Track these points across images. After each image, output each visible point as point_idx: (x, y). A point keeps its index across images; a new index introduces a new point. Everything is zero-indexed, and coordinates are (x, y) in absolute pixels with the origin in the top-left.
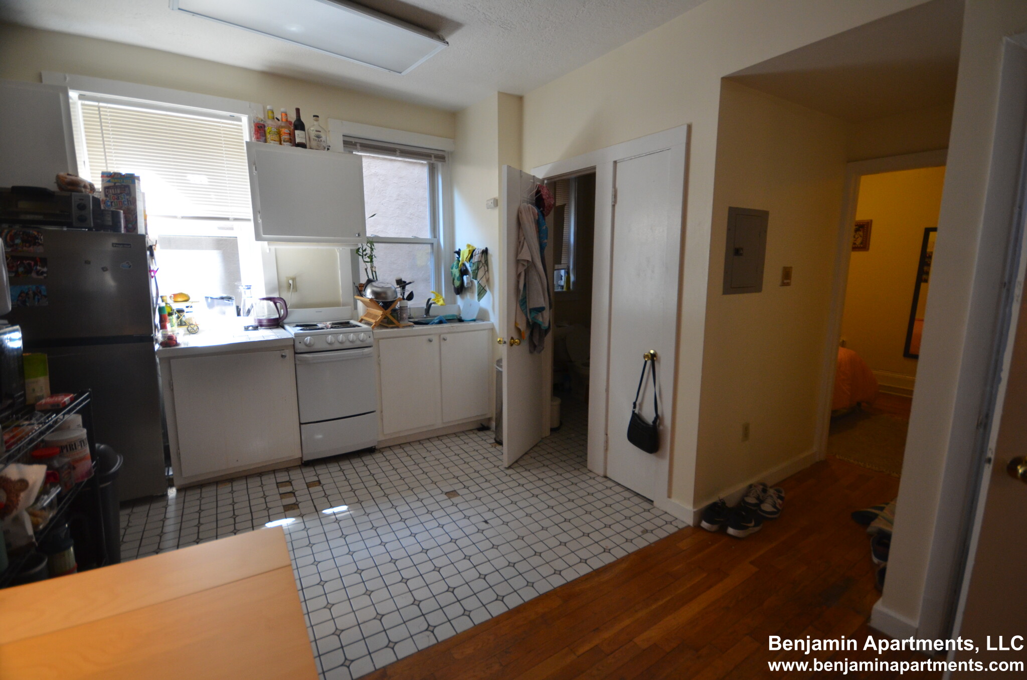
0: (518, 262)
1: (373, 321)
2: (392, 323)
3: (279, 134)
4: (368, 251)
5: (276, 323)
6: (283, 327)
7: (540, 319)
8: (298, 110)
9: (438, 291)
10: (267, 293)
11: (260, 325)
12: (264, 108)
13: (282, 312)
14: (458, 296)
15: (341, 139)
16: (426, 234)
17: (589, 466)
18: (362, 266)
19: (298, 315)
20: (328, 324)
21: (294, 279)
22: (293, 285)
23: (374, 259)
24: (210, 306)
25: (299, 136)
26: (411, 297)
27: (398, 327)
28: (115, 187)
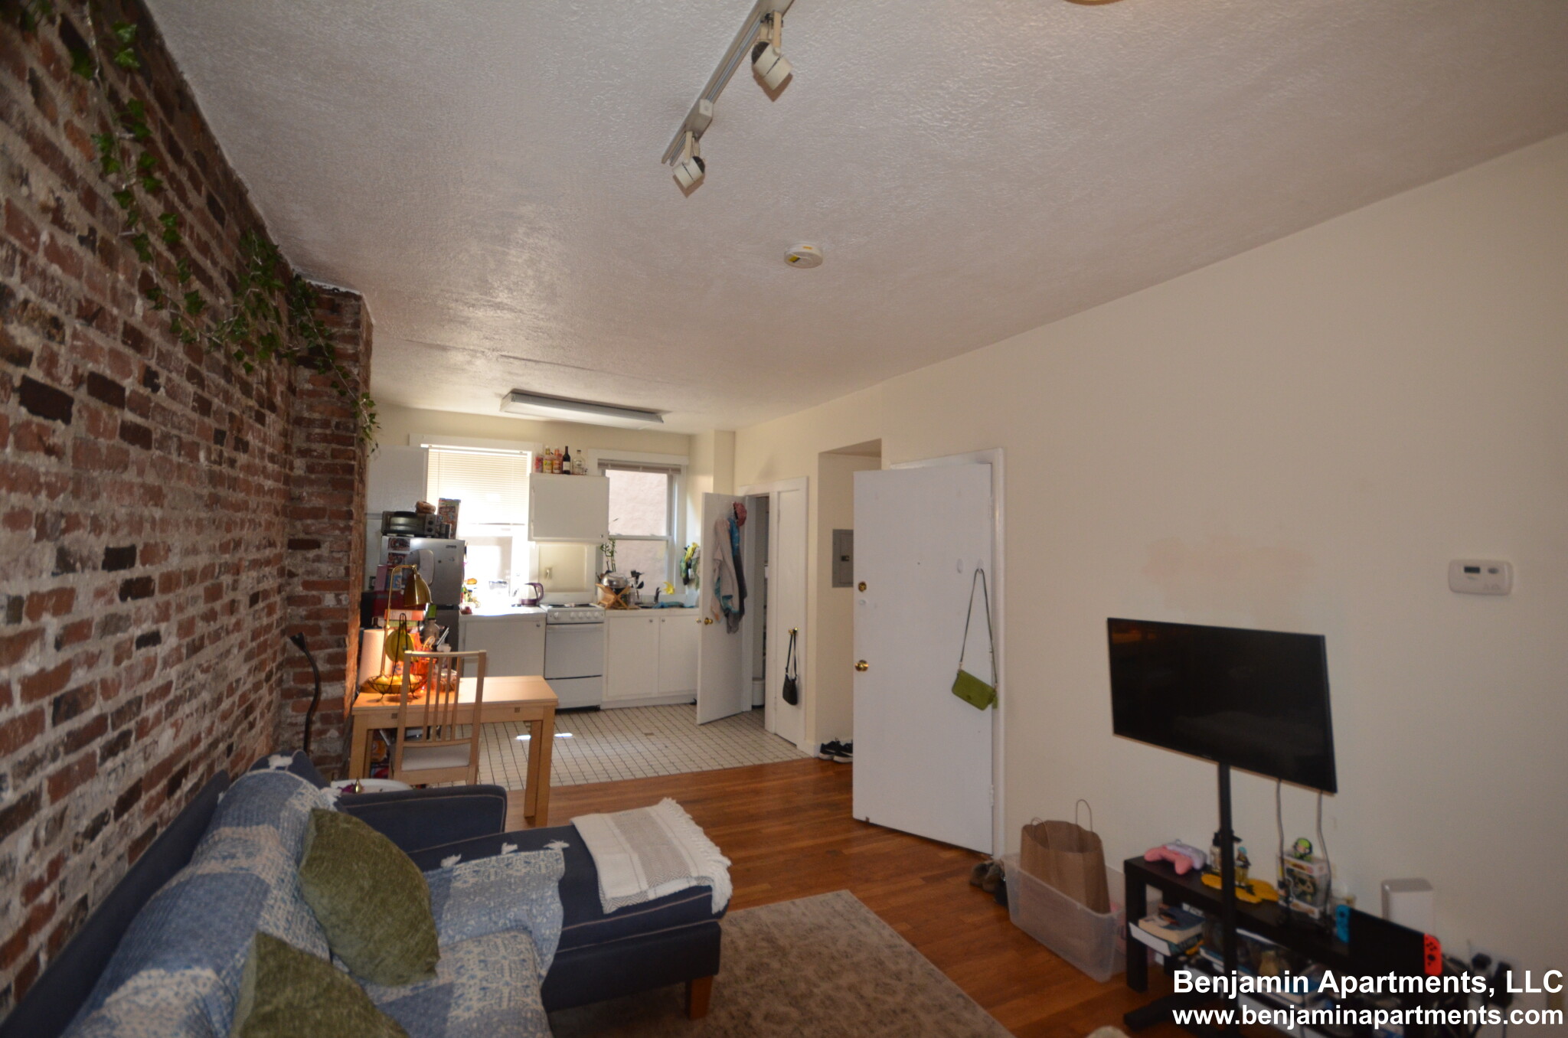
0: (714, 560)
1: (606, 603)
2: (620, 605)
3: (552, 464)
4: (610, 547)
5: (533, 603)
6: (539, 606)
7: (730, 605)
8: (567, 448)
9: (670, 583)
10: (530, 579)
11: (523, 603)
12: (544, 446)
13: (539, 594)
14: (686, 586)
15: (596, 462)
16: (663, 533)
17: (766, 727)
18: (605, 559)
19: (551, 597)
20: (573, 605)
21: (550, 569)
22: (549, 574)
23: (615, 554)
24: (492, 588)
25: (566, 466)
26: (641, 586)
27: (625, 609)
28: (446, 507)
